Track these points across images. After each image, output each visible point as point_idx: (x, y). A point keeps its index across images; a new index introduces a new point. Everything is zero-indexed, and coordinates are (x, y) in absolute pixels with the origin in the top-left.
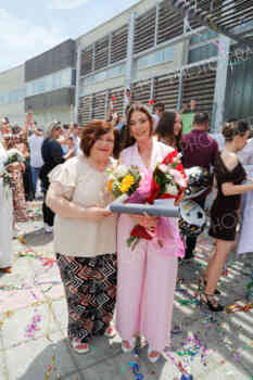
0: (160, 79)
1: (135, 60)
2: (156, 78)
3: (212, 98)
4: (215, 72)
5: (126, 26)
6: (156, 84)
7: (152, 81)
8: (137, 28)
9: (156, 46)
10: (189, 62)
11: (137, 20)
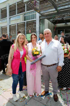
0: (19, 24)
1: (10, 18)
2: (18, 24)
3: (36, 30)
4: (36, 23)
5: (6, 7)
6: (18, 25)
7: (16, 25)
8: (10, 8)
9: (17, 15)
10: (25, 20)
11: (10, 6)
